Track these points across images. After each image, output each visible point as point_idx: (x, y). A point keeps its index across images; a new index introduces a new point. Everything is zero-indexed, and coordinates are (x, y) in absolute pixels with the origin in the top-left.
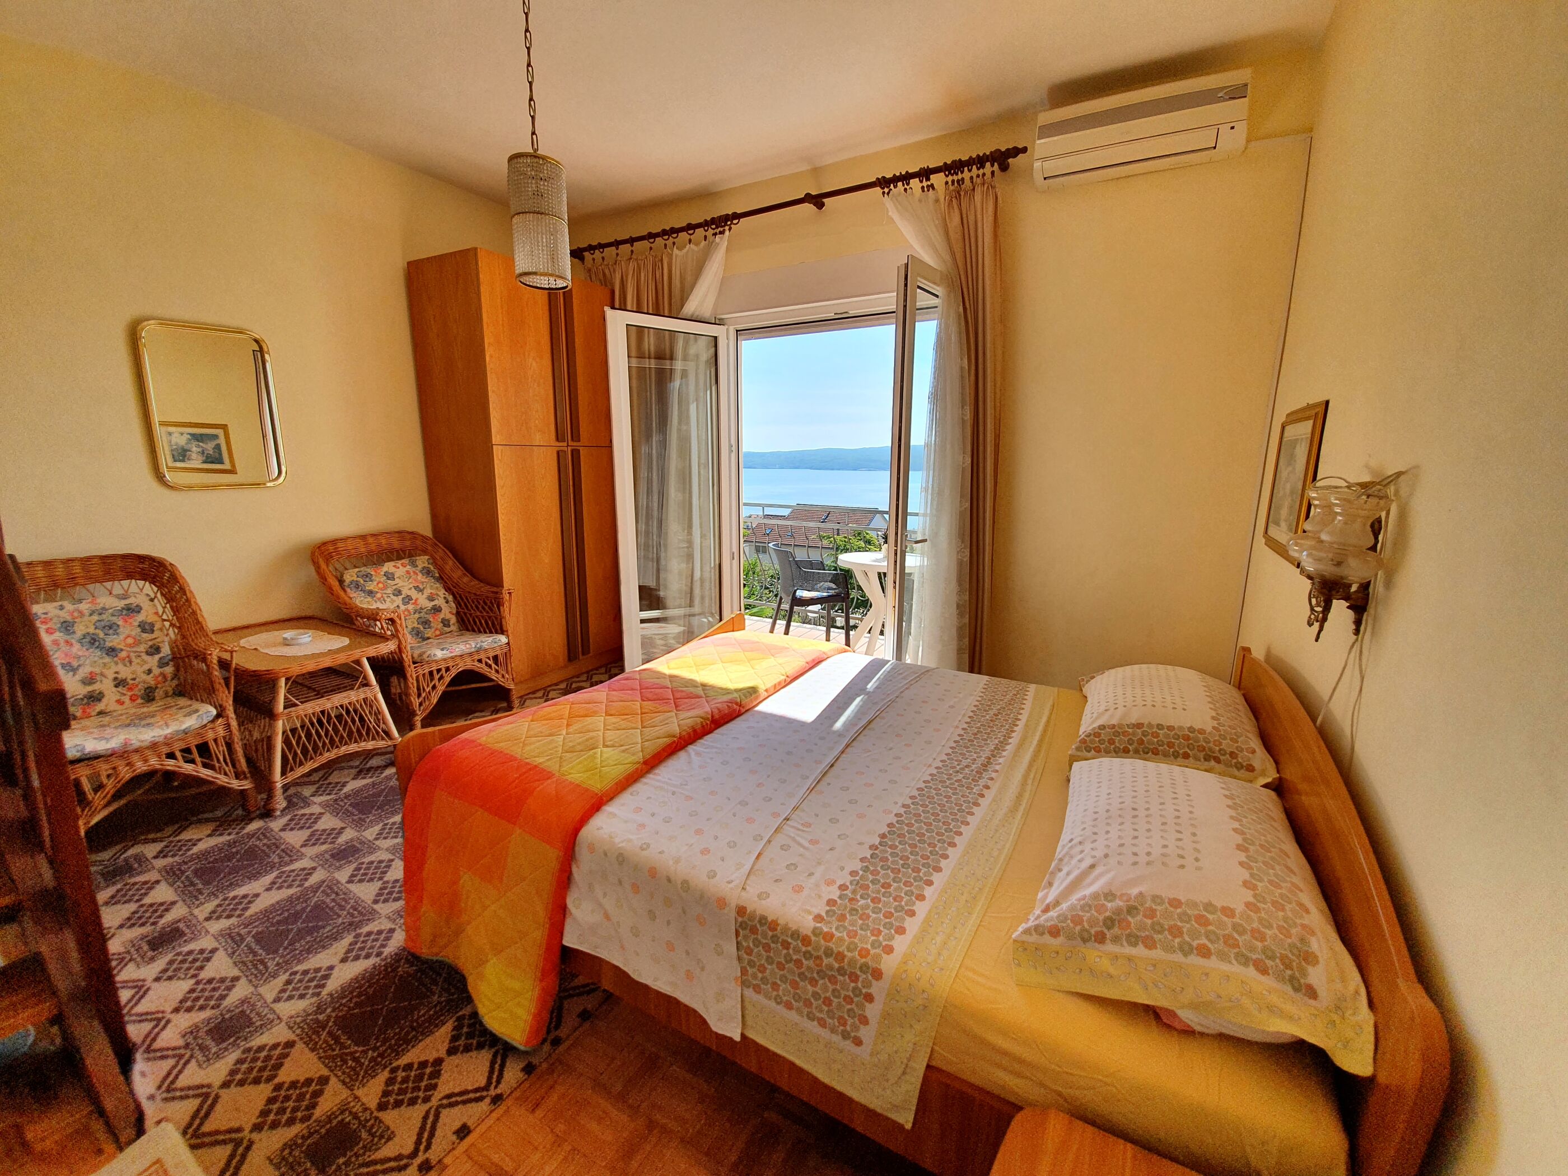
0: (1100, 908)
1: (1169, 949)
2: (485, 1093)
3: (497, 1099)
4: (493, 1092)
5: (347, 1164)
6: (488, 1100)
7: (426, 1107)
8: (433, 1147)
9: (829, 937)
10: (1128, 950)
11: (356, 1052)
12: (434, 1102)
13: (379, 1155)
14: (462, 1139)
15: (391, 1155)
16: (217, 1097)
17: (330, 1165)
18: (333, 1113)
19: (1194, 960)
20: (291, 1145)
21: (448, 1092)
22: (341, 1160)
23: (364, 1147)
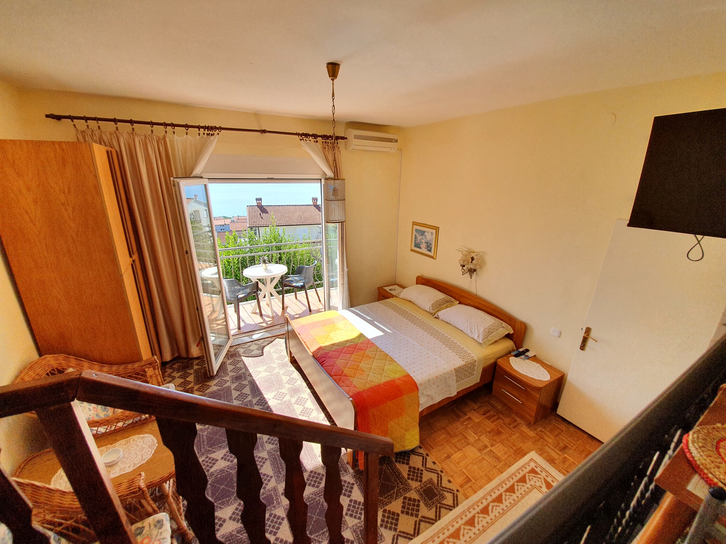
0: (486, 332)
1: (495, 331)
2: (425, 458)
3: (427, 455)
4: (425, 455)
5: (436, 489)
6: (427, 457)
7: (424, 471)
8: (437, 469)
9: (467, 362)
10: (492, 335)
11: (397, 490)
12: (423, 469)
13: (436, 482)
14: (436, 464)
15: (436, 478)
16: (400, 532)
17: (436, 493)
18: (419, 494)
19: (498, 331)
20: (426, 505)
21: (421, 465)
22: (435, 491)
23: (433, 485)
